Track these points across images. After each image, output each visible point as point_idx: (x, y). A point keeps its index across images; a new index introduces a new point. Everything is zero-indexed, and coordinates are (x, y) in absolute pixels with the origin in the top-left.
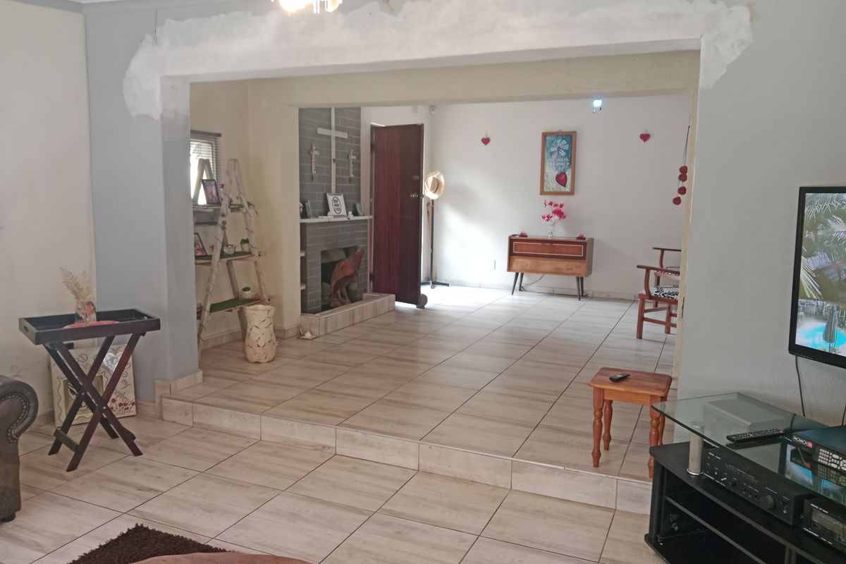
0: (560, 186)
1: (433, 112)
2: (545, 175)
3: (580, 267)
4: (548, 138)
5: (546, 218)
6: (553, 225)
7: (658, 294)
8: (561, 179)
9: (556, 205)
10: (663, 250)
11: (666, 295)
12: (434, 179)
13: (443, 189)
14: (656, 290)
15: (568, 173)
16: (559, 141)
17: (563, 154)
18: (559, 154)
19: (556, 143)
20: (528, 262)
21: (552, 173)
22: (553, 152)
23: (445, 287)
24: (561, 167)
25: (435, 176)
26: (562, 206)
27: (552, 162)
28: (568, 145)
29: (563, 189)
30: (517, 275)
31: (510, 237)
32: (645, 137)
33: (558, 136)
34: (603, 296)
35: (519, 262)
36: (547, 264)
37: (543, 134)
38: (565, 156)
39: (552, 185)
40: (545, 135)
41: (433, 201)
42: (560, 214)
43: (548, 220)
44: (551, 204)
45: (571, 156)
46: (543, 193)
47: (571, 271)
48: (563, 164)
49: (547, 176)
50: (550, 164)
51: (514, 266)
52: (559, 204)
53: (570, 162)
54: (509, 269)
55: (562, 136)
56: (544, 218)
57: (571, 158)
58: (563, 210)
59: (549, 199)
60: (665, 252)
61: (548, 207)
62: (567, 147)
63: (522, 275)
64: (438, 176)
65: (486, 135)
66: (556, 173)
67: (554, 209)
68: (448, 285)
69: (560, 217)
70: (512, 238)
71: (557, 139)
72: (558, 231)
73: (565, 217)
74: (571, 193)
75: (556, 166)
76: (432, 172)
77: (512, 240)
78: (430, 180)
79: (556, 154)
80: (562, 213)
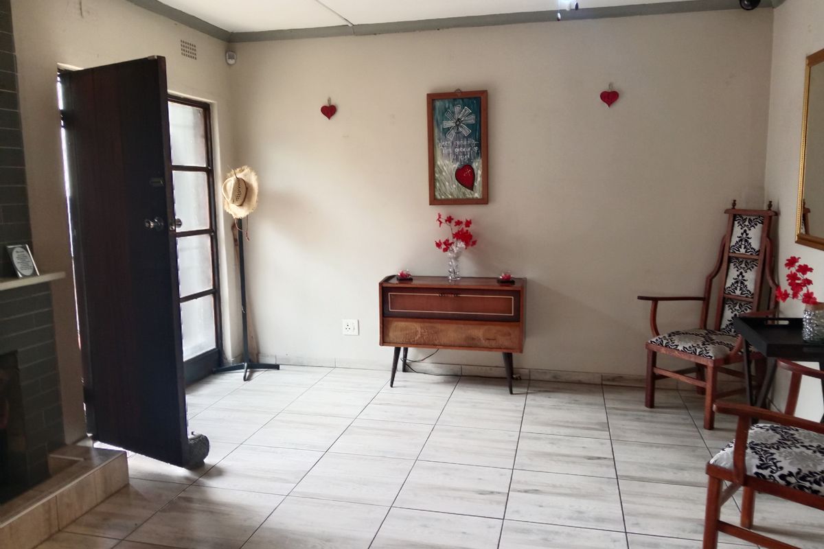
0: (463, 189)
1: (231, 62)
2: (436, 169)
3: (510, 334)
4: (438, 104)
5: (443, 246)
6: (456, 258)
7: (766, 473)
8: (465, 176)
9: (458, 223)
10: (655, 300)
11: (792, 480)
12: (239, 181)
13: (255, 198)
14: (758, 462)
15: (477, 165)
16: (457, 109)
17: (466, 131)
18: (458, 133)
19: (453, 113)
20: (416, 327)
21: (448, 166)
22: (449, 129)
23: (273, 372)
24: (464, 154)
25: (240, 176)
26: (468, 223)
27: (448, 147)
28: (473, 117)
29: (468, 194)
30: (397, 351)
31: (381, 284)
32: (610, 97)
33: (455, 99)
34: (548, 377)
35: (399, 328)
36: (452, 332)
37: (429, 96)
38: (469, 136)
39: (451, 187)
40: (432, 99)
41: (240, 221)
42: (465, 236)
43: (445, 250)
44: (449, 220)
45: (480, 136)
46: (434, 201)
47: (493, 344)
48: (466, 149)
49: (441, 172)
50: (445, 151)
51: (392, 335)
52: (464, 220)
53: (479, 146)
54: (384, 342)
55: (462, 99)
56: (438, 245)
57: (480, 140)
58: (471, 229)
59: (444, 211)
60: (660, 303)
61: (445, 225)
62: (472, 120)
63: (406, 350)
64: (245, 175)
65: (329, 100)
66: (456, 166)
67: (456, 229)
68: (276, 367)
69: (467, 244)
70: (385, 285)
71: (454, 105)
72: (464, 267)
73: (474, 243)
74: (484, 200)
75: (454, 153)
76: (235, 168)
77: (386, 289)
78: (231, 182)
79: (453, 132)
80: (470, 236)
